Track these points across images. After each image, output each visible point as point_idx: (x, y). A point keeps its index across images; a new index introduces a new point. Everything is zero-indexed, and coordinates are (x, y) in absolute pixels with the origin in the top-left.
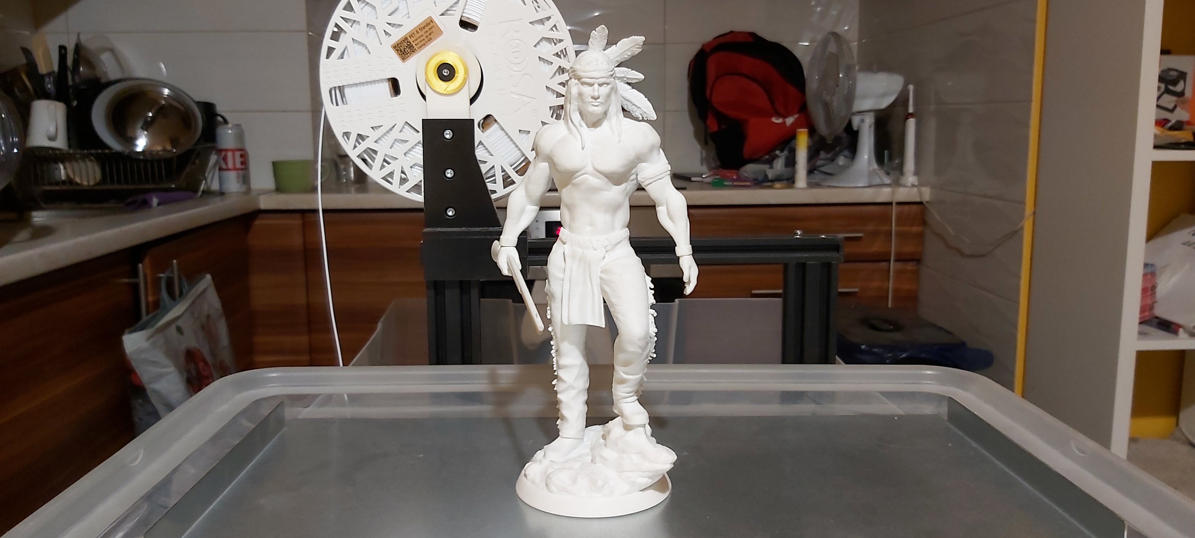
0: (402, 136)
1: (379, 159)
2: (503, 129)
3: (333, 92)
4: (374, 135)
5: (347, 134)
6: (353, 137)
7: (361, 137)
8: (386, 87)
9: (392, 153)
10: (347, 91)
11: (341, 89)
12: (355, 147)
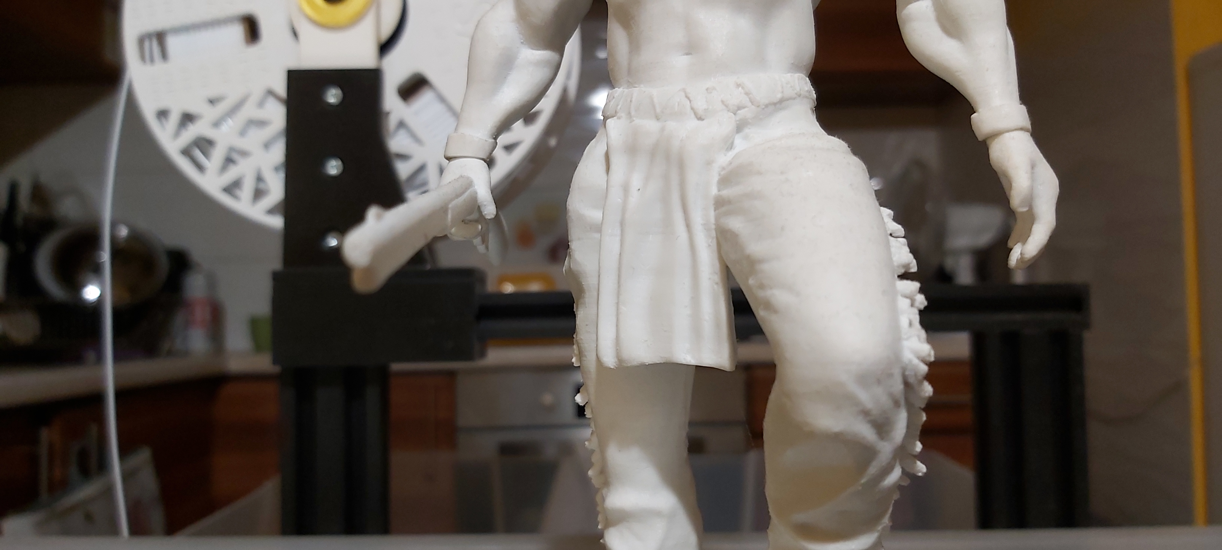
0: (260, 114)
1: (218, 154)
2: (442, 99)
3: (147, 44)
4: (209, 114)
5: (163, 114)
6: (174, 119)
7: (188, 118)
8: (238, 31)
9: (242, 143)
10: (172, 42)
11: (160, 37)
12: (177, 134)
